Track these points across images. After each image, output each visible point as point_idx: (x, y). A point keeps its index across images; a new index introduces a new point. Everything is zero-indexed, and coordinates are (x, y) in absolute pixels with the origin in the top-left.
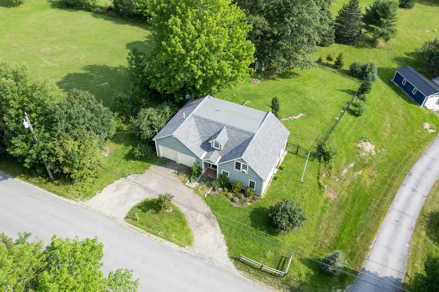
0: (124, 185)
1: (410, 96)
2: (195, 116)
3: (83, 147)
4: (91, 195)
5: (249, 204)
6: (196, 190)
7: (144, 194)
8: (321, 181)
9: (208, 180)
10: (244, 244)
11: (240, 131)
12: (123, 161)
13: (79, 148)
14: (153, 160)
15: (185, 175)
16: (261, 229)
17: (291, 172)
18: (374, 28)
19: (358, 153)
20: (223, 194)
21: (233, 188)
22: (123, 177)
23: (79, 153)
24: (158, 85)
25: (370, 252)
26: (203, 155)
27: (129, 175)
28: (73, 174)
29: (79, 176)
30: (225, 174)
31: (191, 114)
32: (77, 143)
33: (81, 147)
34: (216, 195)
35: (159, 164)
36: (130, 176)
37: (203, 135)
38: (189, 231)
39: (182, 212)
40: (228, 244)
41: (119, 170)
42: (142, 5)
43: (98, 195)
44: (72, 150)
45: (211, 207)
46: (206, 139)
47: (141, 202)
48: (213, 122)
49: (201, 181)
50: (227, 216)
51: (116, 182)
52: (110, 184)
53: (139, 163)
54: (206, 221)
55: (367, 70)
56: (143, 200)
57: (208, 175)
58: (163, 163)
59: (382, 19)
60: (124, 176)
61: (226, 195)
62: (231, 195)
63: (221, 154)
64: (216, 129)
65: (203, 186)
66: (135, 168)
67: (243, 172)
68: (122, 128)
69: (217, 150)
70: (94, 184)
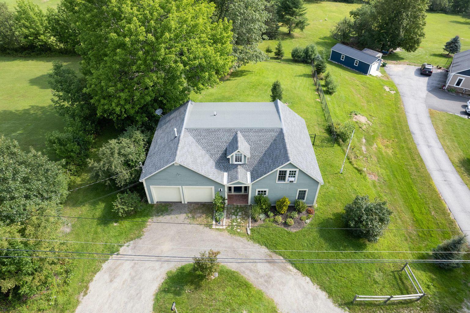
0: (121, 264)
1: (353, 68)
2: (189, 130)
3: (30, 230)
4: (71, 306)
5: (308, 221)
6: (231, 230)
7: (161, 267)
8: (355, 166)
9: (238, 210)
10: (342, 278)
11: (261, 130)
12: (99, 229)
13: (23, 235)
14: (146, 211)
15: (204, 216)
16: (345, 248)
17: (322, 166)
18: (290, 19)
19: (360, 128)
20: (269, 221)
21: (277, 209)
22: (112, 253)
23: (26, 244)
24: (114, 105)
25: (456, 223)
26: (224, 179)
27: (121, 246)
28: (23, 286)
29: (38, 284)
30: (262, 193)
31: (183, 129)
32: (15, 228)
33: (27, 232)
34: (261, 226)
35: (158, 213)
36: (123, 248)
37: (213, 152)
38: (260, 292)
39: (233, 270)
40: (323, 287)
41: (100, 245)
42: (32, 30)
43: (83, 301)
44: (10, 244)
45: (266, 245)
46: (218, 156)
47: (163, 281)
48: (219, 130)
49: (231, 215)
50: (295, 249)
51: (105, 266)
52: (95, 273)
53: (127, 224)
54: (272, 268)
55: (310, 53)
56: (165, 276)
57: (235, 204)
58: (163, 211)
59: (295, 9)
60: (113, 251)
61: (275, 222)
62: (280, 219)
63: (248, 168)
64: (227, 138)
65: (237, 222)
66: (124, 232)
67: (290, 182)
68: (74, 182)
69: (240, 165)
70: (68, 285)
